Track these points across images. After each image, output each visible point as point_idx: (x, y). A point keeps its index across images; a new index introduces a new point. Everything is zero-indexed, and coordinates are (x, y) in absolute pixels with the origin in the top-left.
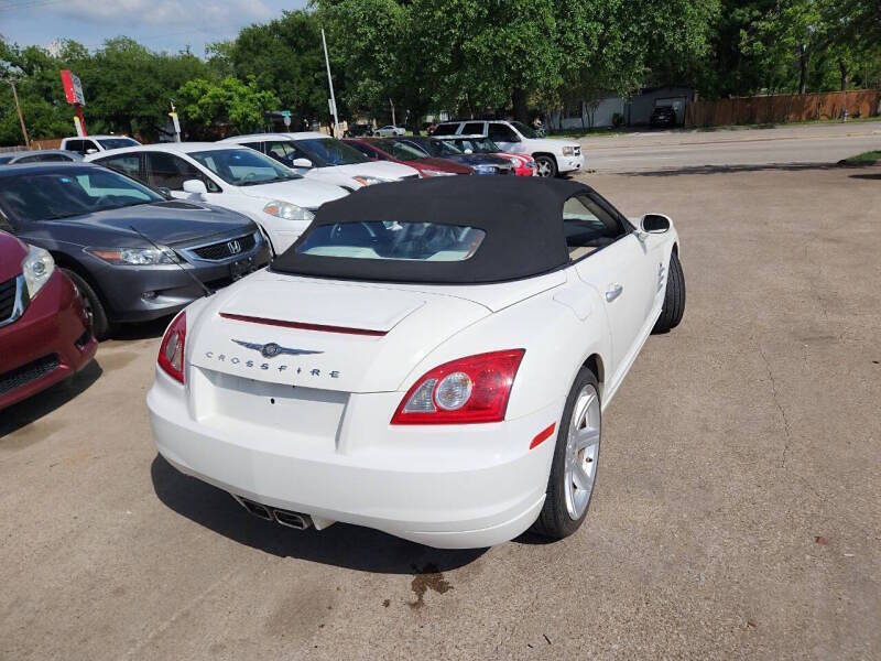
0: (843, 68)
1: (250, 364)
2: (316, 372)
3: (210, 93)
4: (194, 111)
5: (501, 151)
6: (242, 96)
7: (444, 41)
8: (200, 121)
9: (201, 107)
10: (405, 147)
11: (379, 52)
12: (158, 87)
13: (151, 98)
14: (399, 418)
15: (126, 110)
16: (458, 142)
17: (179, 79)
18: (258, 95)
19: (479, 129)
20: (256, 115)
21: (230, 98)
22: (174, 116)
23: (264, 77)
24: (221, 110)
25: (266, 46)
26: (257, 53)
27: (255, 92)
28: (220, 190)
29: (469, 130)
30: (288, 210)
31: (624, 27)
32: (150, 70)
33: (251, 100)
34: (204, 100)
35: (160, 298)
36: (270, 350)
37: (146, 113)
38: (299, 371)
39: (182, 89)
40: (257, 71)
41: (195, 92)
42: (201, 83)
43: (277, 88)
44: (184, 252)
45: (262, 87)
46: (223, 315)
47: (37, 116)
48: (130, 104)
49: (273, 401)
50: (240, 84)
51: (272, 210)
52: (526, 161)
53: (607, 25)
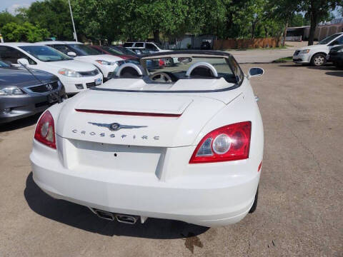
0: (266, 30)
1: (102, 135)
2: (145, 137)
3: (18, 29)
4: (10, 36)
6: (33, 31)
7: (127, 8)
9: (14, 34)
14: (194, 160)
16: (134, 50)
17: (3, 22)
19: (142, 45)
21: (27, 31)
22: (1, 38)
23: (43, 22)
24: (23, 36)
25: (43, 10)
26: (39, 13)
27: (39, 29)
28: (36, 63)
29: (137, 45)
30: (70, 72)
31: (196, 8)
33: (37, 32)
34: (16, 31)
35: (13, 111)
36: (115, 127)
38: (134, 137)
39: (5, 27)
40: (39, 20)
41: (11, 28)
42: (13, 24)
43: (49, 27)
44: (25, 89)
45: (42, 27)
46: (77, 110)
49: (115, 155)
50: (32, 25)
51: (63, 73)
53: (190, 7)
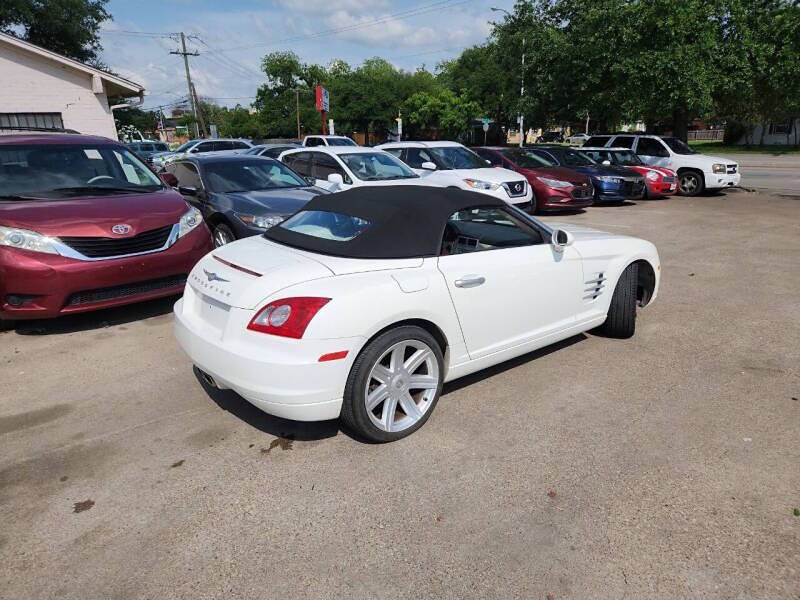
1: (202, 283)
2: (223, 292)
3: (429, 103)
4: (414, 117)
5: (643, 164)
6: (453, 106)
8: (418, 125)
9: (420, 114)
10: (534, 156)
11: (540, 73)
12: (392, 97)
13: (385, 106)
15: (365, 115)
17: (408, 91)
18: (466, 105)
19: (628, 142)
20: (461, 121)
21: (443, 107)
22: (399, 121)
23: (475, 89)
24: (435, 118)
25: (480, 64)
26: (473, 70)
27: (464, 102)
28: (352, 183)
32: (388, 84)
33: (460, 110)
34: (424, 108)
36: (211, 277)
37: (380, 118)
38: (217, 290)
39: (410, 100)
40: (469, 85)
41: (418, 102)
42: (423, 95)
43: (483, 99)
45: (471, 99)
46: (214, 256)
47: (309, 117)
48: (370, 111)
49: (210, 309)
50: (453, 96)
52: (664, 175)
